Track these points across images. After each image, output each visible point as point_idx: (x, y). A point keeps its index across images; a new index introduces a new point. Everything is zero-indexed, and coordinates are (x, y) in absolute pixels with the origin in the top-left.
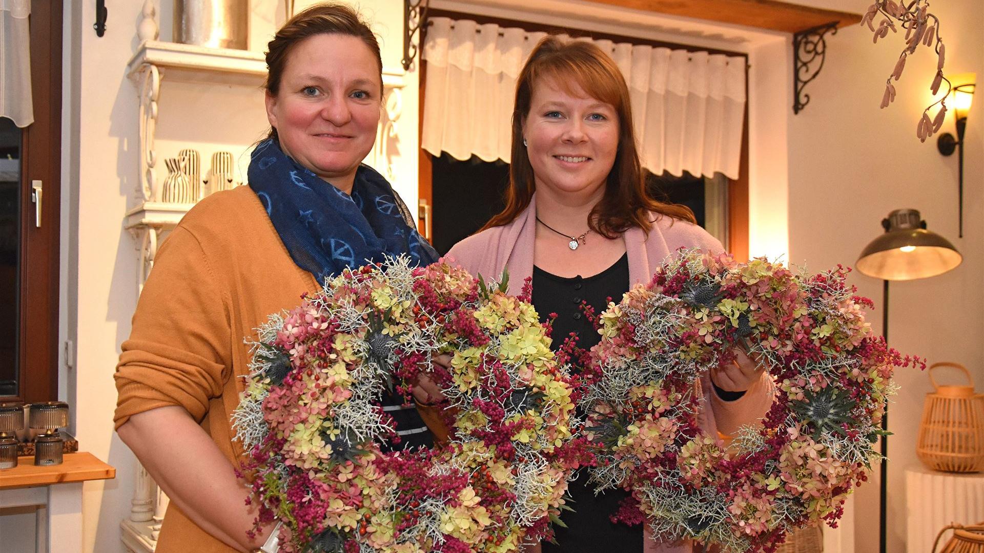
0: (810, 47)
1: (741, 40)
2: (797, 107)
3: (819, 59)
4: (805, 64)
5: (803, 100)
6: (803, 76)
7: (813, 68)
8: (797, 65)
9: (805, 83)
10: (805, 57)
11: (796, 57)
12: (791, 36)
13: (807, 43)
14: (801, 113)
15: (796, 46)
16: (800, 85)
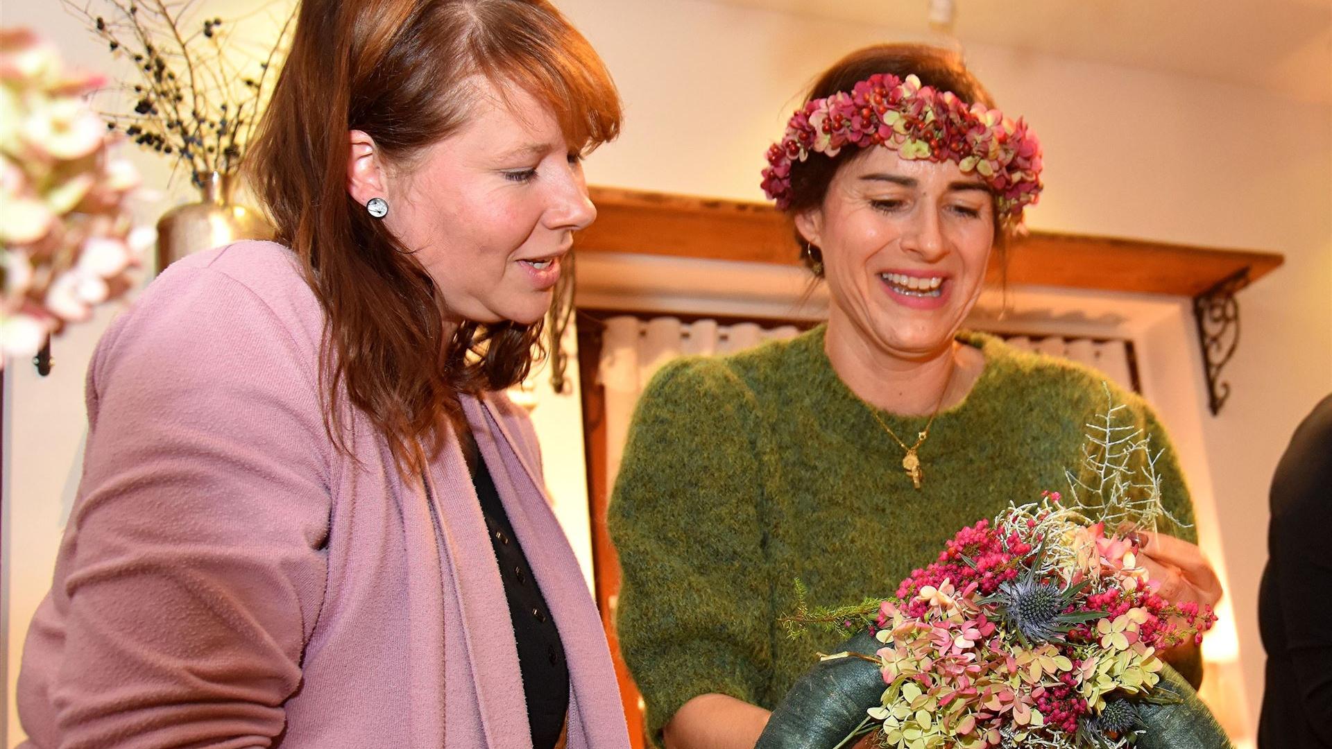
0: (1217, 313)
1: (1117, 320)
2: (1215, 405)
3: (1231, 328)
4: (1215, 339)
5: (1220, 392)
6: (1216, 357)
7: (1226, 342)
8: (1205, 343)
9: (1220, 366)
10: (1212, 328)
11: (1202, 333)
12: (1188, 303)
13: (1212, 308)
14: (1223, 412)
15: (1198, 314)
16: (1213, 371)
